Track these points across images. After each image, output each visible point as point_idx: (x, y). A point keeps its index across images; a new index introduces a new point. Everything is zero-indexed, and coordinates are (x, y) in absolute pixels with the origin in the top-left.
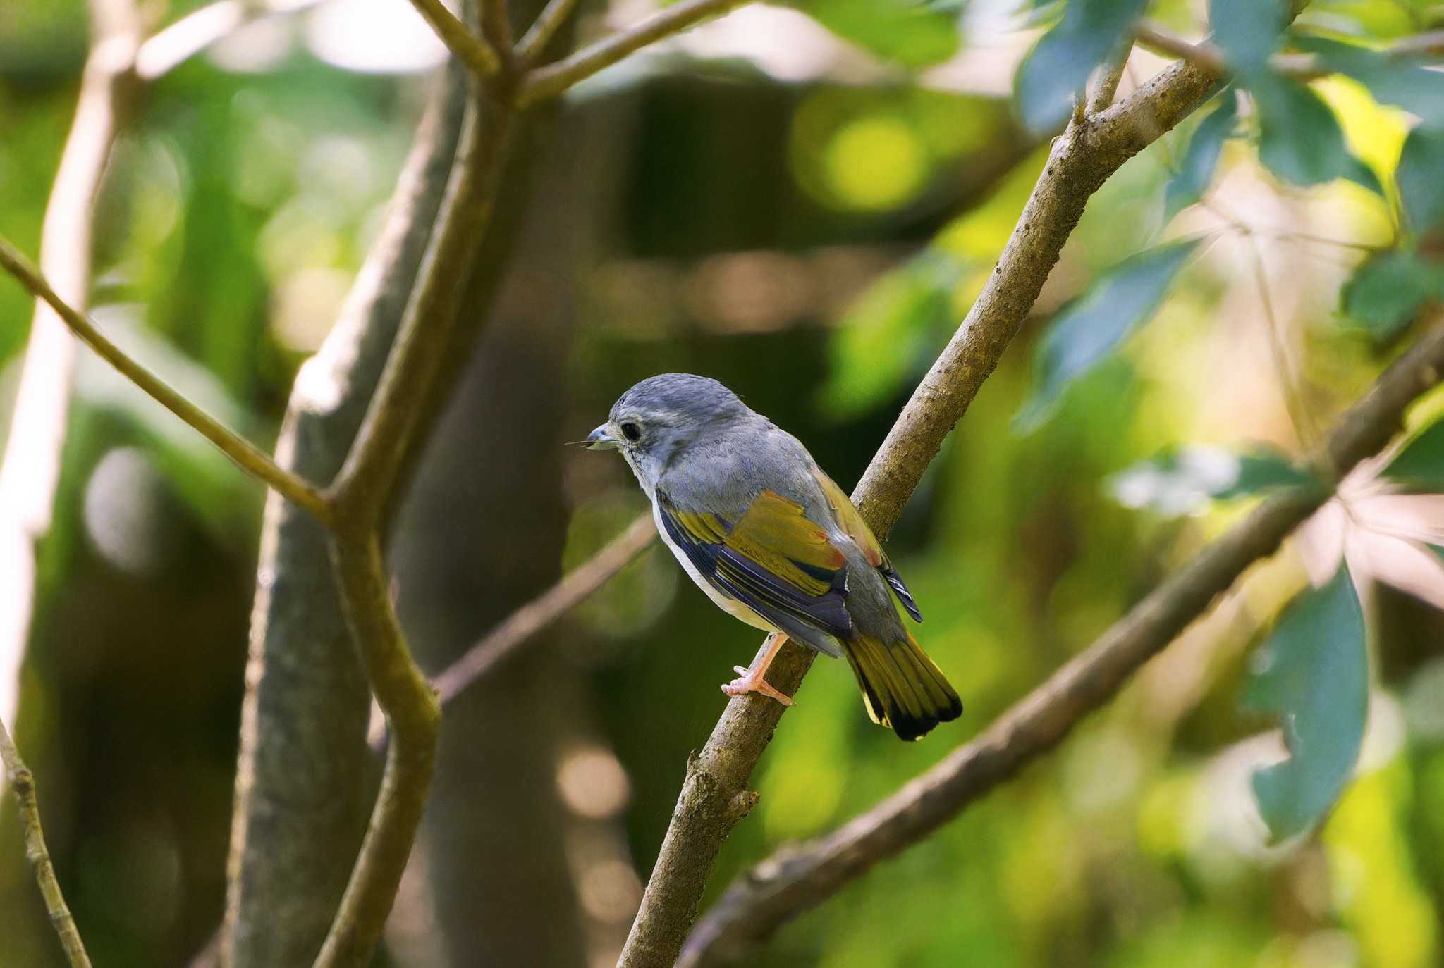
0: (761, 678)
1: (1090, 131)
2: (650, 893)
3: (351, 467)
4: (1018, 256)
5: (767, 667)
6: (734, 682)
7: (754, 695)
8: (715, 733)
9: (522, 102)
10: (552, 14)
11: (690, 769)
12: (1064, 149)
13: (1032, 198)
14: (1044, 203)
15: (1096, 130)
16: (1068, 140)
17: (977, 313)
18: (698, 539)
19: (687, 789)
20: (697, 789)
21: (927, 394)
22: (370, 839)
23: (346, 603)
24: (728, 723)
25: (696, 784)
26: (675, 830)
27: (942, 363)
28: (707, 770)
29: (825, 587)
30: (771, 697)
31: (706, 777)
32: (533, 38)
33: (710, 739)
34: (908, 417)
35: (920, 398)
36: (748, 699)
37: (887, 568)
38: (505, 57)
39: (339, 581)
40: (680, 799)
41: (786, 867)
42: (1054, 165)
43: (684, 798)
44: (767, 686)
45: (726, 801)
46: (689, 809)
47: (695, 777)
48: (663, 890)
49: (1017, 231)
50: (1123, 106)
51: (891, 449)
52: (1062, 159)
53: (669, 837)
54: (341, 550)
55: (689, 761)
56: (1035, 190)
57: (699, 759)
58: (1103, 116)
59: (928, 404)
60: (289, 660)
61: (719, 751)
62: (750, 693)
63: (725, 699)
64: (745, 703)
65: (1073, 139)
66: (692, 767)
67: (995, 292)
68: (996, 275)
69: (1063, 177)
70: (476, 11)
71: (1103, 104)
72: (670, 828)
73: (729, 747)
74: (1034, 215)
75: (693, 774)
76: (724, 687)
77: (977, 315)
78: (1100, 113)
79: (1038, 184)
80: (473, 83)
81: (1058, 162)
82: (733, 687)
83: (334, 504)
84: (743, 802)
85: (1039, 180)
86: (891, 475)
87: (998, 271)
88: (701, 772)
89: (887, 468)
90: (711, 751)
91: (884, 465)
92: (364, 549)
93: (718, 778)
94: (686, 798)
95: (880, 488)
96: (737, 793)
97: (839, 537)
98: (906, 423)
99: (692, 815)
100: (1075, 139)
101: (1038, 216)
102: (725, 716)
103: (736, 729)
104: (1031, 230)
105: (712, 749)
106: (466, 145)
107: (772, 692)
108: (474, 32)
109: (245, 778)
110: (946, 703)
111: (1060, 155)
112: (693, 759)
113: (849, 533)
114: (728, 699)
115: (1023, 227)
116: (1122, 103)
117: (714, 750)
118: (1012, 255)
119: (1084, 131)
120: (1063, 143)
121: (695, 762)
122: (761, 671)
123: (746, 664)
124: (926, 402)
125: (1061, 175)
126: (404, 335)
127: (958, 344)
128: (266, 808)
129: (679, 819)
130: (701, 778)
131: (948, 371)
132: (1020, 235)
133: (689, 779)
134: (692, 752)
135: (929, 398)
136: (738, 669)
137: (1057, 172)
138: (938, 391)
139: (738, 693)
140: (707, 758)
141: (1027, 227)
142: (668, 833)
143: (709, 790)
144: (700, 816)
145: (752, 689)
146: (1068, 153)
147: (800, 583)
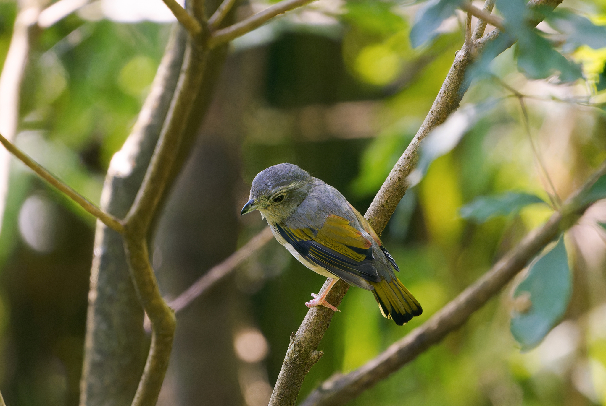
0: (324, 299)
1: (473, 47)
2: (273, 397)
3: (133, 210)
4: (440, 105)
5: (327, 294)
6: (311, 301)
7: (321, 307)
8: (303, 324)
9: (212, 45)
10: (225, 6)
11: (291, 341)
12: (462, 56)
13: (447, 79)
14: (452, 81)
15: (476, 47)
16: (463, 52)
17: (422, 131)
18: (300, 239)
19: (290, 349)
20: (295, 350)
21: (399, 168)
22: (143, 377)
23: (131, 271)
24: (308, 319)
25: (294, 347)
26: (285, 368)
27: (406, 154)
28: (299, 341)
29: (363, 257)
30: (328, 308)
31: (298, 344)
32: (217, 16)
33: (300, 327)
34: (390, 179)
35: (396, 171)
36: (317, 309)
37: (384, 247)
38: (204, 25)
39: (128, 261)
40: (287, 354)
41: (337, 384)
42: (457, 63)
43: (288, 354)
44: (327, 303)
45: (308, 356)
46: (291, 359)
47: (293, 344)
48: (279, 396)
49: (440, 94)
50: (488, 36)
51: (382, 194)
52: (460, 61)
53: (282, 372)
54: (129, 248)
55: (291, 337)
56: (449, 75)
57: (295, 336)
58: (479, 41)
59: (400, 173)
60: (108, 290)
61: (304, 332)
62: (318, 305)
63: (307, 309)
64: (316, 311)
65: (466, 51)
66: (292, 339)
67: (430, 121)
68: (431, 114)
69: (461, 69)
70: (190, 5)
71: (479, 35)
72: (282, 368)
73: (309, 331)
74: (448, 86)
75: (293, 343)
76: (307, 303)
77: (422, 132)
78: (477, 40)
79: (450, 72)
80: (189, 37)
81: (459, 62)
82: (310, 303)
83: (126, 227)
84: (315, 356)
85: (450, 70)
86: (383, 206)
87: (432, 112)
88: (296, 342)
89: (381, 202)
90: (301, 332)
91: (379, 201)
92: (140, 248)
93: (304, 345)
94: (289, 354)
95: (378, 212)
96: (313, 352)
97: (365, 234)
98: (390, 182)
99: (293, 362)
100: (466, 52)
101: (449, 87)
102: (307, 316)
103: (312, 322)
104: (446, 93)
105: (301, 331)
106: (186, 65)
107: (328, 305)
108: (190, 14)
109: (89, 343)
110: (415, 308)
111: (460, 59)
112: (292, 336)
113: (367, 232)
114: (308, 309)
115: (443, 91)
116: (488, 35)
117: (302, 332)
118: (437, 105)
119: (471, 48)
120: (461, 54)
121: (293, 338)
122: (324, 296)
123: (317, 293)
124: (399, 172)
125: (460, 68)
126: (158, 150)
127: (413, 146)
128: (98, 358)
129: (286, 364)
130: (296, 345)
131: (408, 158)
132: (441, 95)
133: (291, 345)
134: (292, 333)
135: (400, 171)
136: (313, 295)
137: (458, 66)
138: (404, 167)
139: (313, 306)
140: (299, 336)
141: (445, 92)
142: (281, 370)
143: (300, 350)
144: (296, 362)
145: (320, 304)
146: (463, 58)
147: (351, 255)
